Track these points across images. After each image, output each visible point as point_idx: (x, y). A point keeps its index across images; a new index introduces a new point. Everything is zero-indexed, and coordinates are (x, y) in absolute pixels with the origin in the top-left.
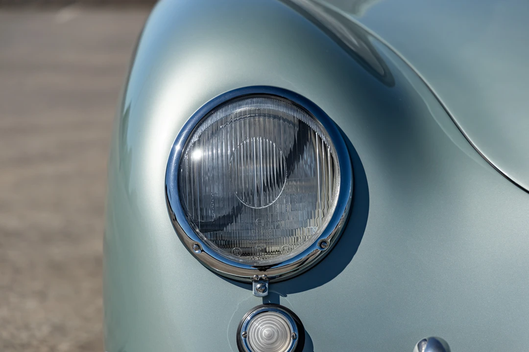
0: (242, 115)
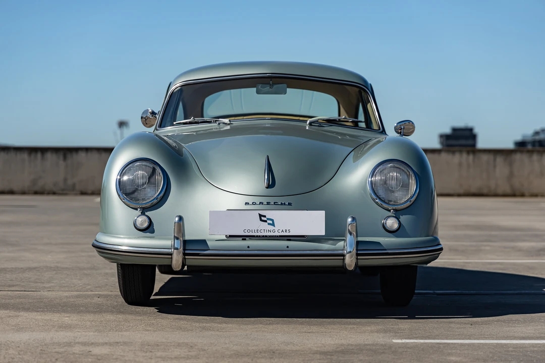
0: (137, 166)
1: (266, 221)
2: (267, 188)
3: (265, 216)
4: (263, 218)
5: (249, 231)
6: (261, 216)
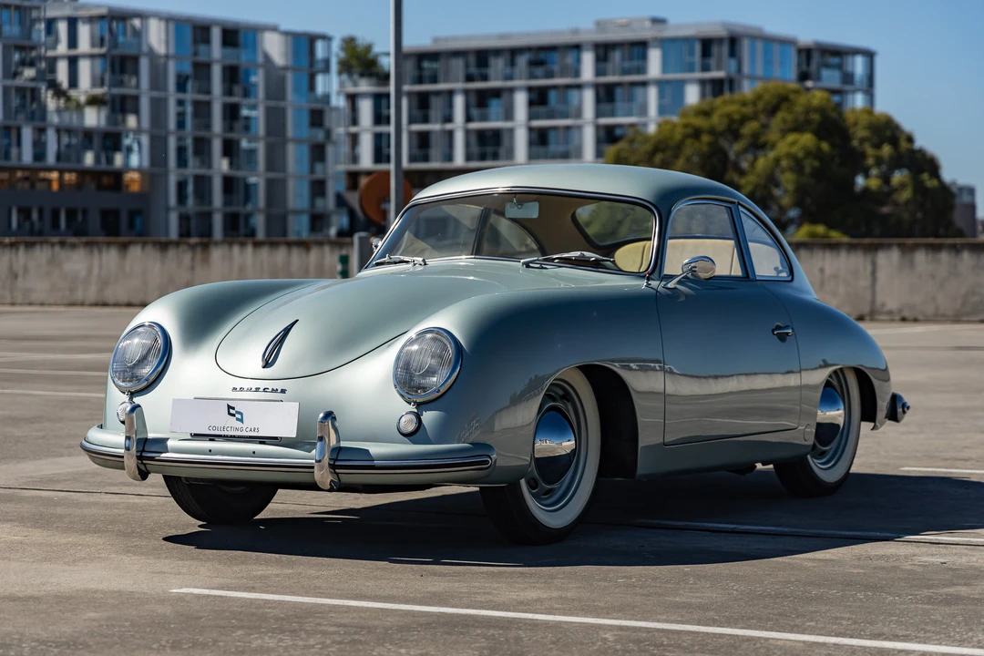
1: (234, 415)
2: (264, 367)
3: (233, 408)
4: (232, 411)
5: (215, 428)
6: (229, 407)
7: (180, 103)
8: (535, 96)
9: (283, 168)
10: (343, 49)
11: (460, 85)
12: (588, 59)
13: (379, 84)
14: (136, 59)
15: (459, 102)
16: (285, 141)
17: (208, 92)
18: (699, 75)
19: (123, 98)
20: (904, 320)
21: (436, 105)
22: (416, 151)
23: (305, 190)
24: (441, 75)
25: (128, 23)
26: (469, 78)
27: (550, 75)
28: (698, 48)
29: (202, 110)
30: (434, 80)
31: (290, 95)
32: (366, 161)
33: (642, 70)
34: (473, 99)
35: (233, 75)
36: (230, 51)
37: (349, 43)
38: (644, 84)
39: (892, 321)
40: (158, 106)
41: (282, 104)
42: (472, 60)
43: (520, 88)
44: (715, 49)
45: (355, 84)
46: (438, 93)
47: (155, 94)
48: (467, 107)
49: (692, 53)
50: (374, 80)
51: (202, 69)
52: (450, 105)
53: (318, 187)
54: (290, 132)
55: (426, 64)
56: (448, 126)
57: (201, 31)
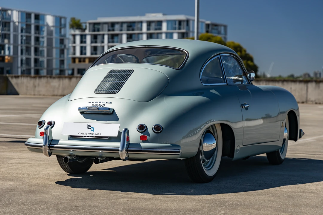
7: (22, 36)
8: (129, 36)
9: (52, 56)
10: (71, 21)
11: (106, 32)
12: (145, 26)
13: (82, 32)
14: (9, 23)
15: (106, 37)
16: (52, 48)
17: (30, 33)
18: (178, 31)
19: (5, 34)
20: (316, 103)
21: (99, 38)
22: (93, 51)
23: (58, 62)
24: (101, 29)
25: (7, 12)
26: (109, 30)
27: (133, 30)
28: (177, 23)
29: (28, 38)
30: (99, 30)
31: (54, 34)
32: (78, 54)
33: (160, 29)
34: (110, 37)
35: (37, 28)
36: (37, 21)
37: (73, 19)
38: (161, 33)
39: (312, 103)
40: (15, 37)
41: (51, 37)
42: (110, 25)
43: (124, 34)
44: (182, 23)
45: (75, 32)
46: (100, 35)
47: (15, 33)
48: (109, 38)
49: (175, 24)
50: (80, 30)
51: (29, 26)
52: (103, 38)
53: (62, 62)
54: (54, 45)
55: (96, 26)
56: (103, 45)
57: (28, 15)
